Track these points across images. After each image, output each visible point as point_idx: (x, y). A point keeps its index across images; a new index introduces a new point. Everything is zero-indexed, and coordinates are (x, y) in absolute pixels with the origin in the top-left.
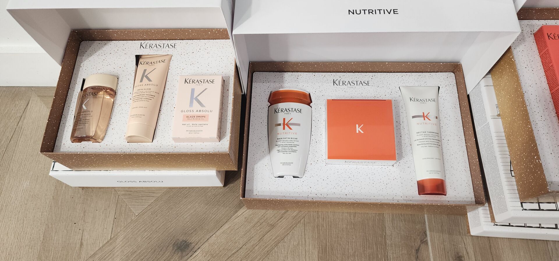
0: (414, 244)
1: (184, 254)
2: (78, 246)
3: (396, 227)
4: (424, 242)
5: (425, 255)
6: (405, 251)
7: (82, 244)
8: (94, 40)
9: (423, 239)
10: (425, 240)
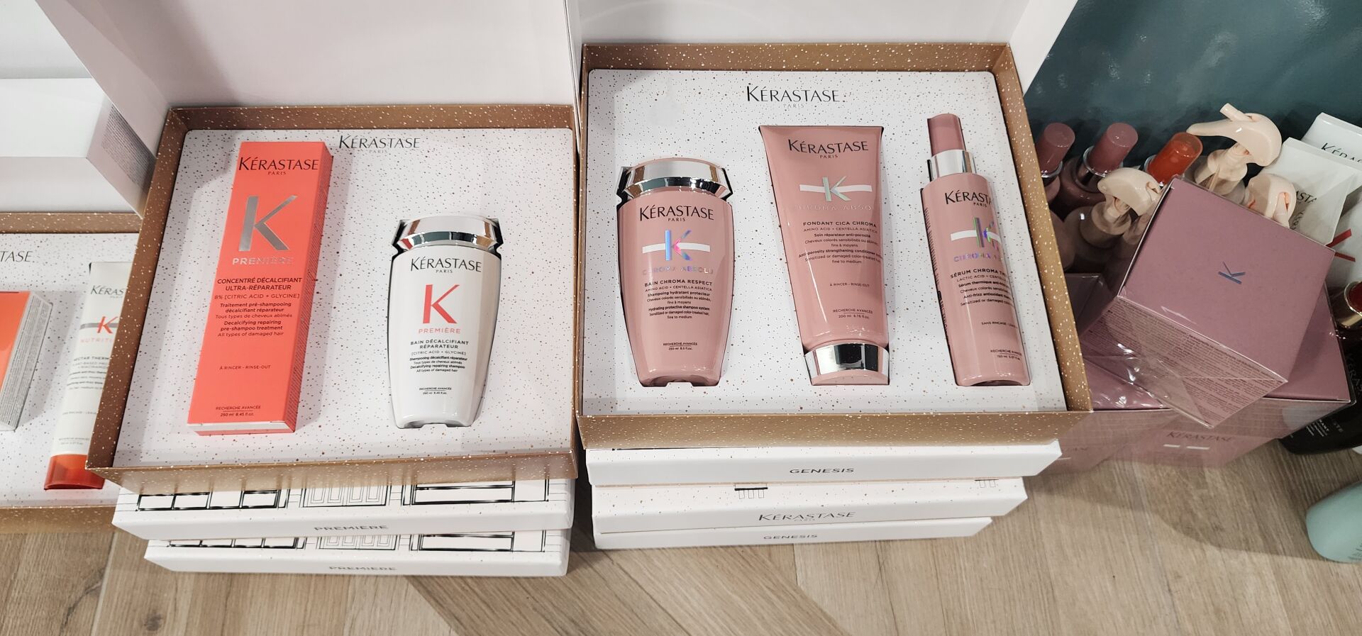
0: (67, 597)
3: (43, 562)
4: (92, 590)
5: (84, 618)
6: (44, 613)
9: (93, 585)
10: (95, 587)
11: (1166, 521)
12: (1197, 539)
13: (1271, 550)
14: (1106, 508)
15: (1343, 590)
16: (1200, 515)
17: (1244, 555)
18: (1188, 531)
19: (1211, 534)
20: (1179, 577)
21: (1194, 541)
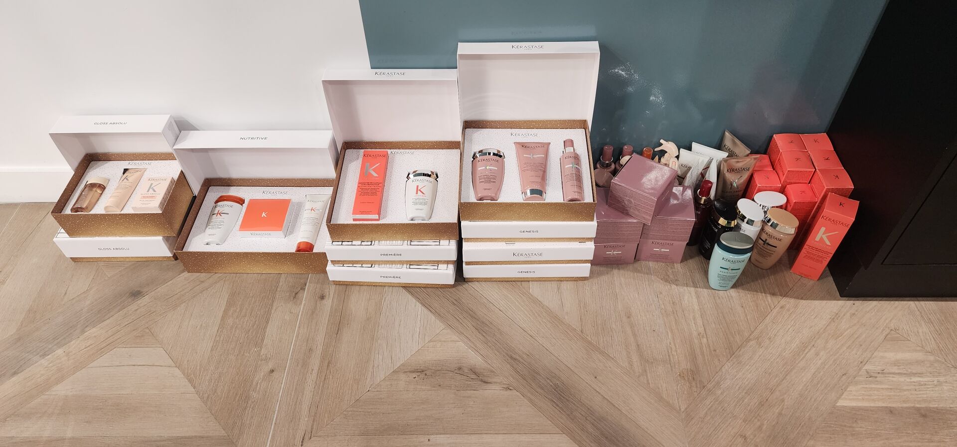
0: (295, 290)
1: (136, 298)
2: (63, 294)
4: (303, 289)
5: (301, 296)
6: (288, 294)
7: (66, 293)
8: (100, 160)
9: (303, 287)
11: (659, 278)
12: (669, 283)
13: (695, 287)
14: (638, 274)
15: (719, 298)
16: (671, 276)
17: (685, 288)
18: (666, 281)
19: (676, 282)
20: (661, 293)
21: (668, 283)
